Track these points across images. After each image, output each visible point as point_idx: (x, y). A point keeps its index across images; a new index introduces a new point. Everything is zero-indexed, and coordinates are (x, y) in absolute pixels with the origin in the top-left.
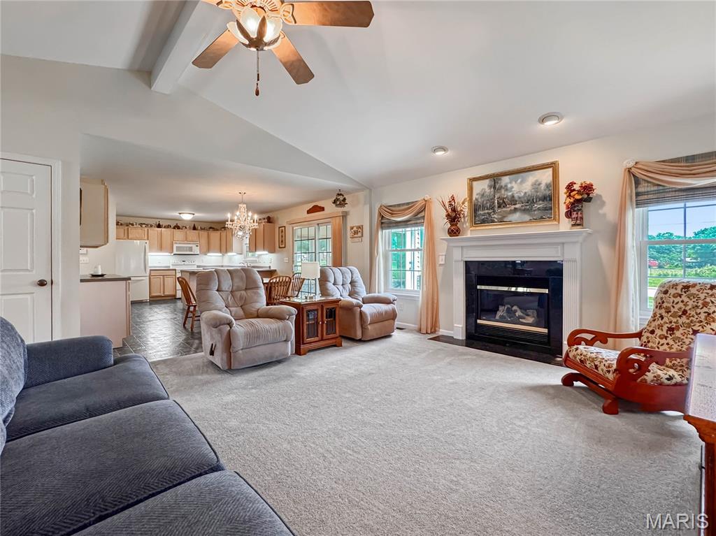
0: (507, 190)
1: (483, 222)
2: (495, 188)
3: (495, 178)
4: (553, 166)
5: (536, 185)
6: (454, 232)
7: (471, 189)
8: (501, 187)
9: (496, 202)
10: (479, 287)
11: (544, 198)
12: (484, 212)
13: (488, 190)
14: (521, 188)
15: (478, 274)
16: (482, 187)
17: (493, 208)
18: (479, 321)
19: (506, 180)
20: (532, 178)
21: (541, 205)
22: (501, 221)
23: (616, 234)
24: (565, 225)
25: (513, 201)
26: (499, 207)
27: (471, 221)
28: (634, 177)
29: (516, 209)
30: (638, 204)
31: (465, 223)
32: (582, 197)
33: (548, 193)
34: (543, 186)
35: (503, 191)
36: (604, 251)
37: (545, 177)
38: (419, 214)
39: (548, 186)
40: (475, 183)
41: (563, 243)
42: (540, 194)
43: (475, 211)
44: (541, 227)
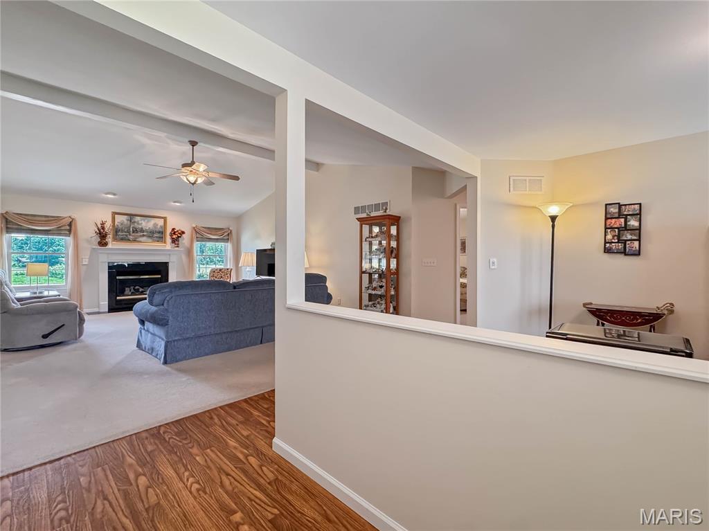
0: (138, 224)
1: (122, 239)
2: (131, 221)
3: (131, 216)
4: (165, 219)
5: (155, 225)
6: (103, 243)
7: (113, 219)
8: (135, 222)
9: (131, 229)
10: (117, 278)
11: (159, 232)
12: (127, 233)
13: (126, 222)
14: (148, 225)
15: (115, 271)
16: (119, 219)
17: (129, 232)
18: (118, 298)
19: (138, 219)
20: (153, 221)
21: (158, 235)
22: (135, 241)
23: (189, 252)
24: (168, 245)
25: (142, 230)
26: (133, 232)
27: (113, 238)
28: (196, 230)
29: (144, 235)
30: (198, 241)
31: (109, 239)
32: (176, 236)
33: (161, 230)
34: (159, 227)
35: (136, 224)
36: (184, 257)
37: (160, 222)
39: (161, 227)
40: (116, 216)
41: (170, 255)
42: (157, 230)
43: (116, 232)
44: (158, 246)
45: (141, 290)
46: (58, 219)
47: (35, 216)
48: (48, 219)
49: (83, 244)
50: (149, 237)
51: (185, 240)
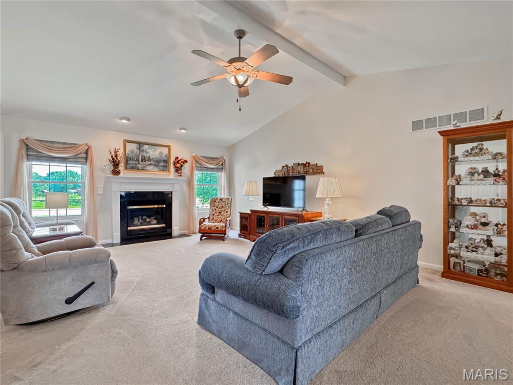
0: (146, 152)
1: (132, 168)
2: (140, 149)
3: (140, 144)
4: (168, 147)
5: (161, 154)
6: (116, 172)
7: (125, 147)
8: (143, 150)
9: (140, 158)
10: (129, 207)
11: (164, 161)
12: (136, 162)
13: (136, 150)
14: (154, 153)
15: (128, 199)
16: (131, 147)
17: (138, 161)
18: (129, 228)
19: (146, 147)
20: (159, 150)
21: (162, 164)
22: (143, 170)
23: (190, 182)
24: (172, 174)
25: (150, 160)
26: (142, 161)
27: (125, 166)
28: (196, 159)
29: (151, 164)
30: (197, 170)
31: (121, 167)
32: (179, 165)
33: (166, 159)
34: (164, 155)
35: (144, 153)
36: (185, 187)
37: (165, 151)
38: (79, 155)
39: (166, 156)
41: (173, 184)
42: (162, 159)
43: (127, 161)
44: (162, 175)
45: (148, 220)
46: (76, 146)
47: (54, 142)
48: (67, 146)
49: (97, 173)
50: (155, 165)
51: (186, 168)
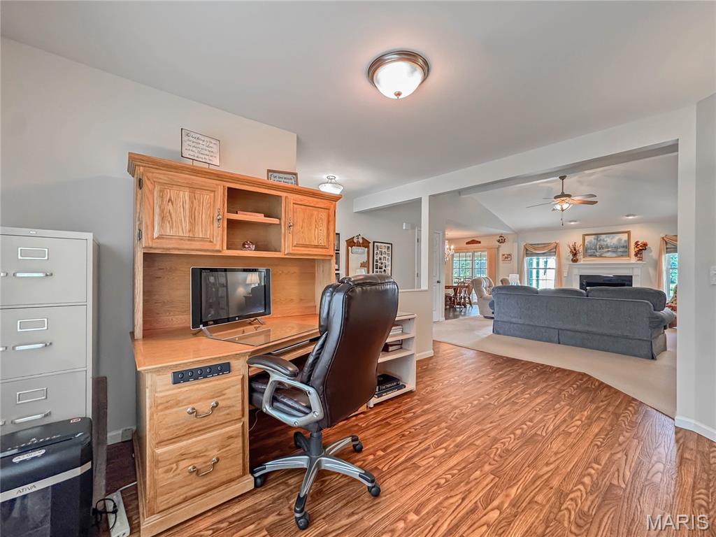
0: (604, 241)
1: (590, 256)
2: (597, 240)
3: (598, 235)
4: (628, 232)
5: (620, 240)
6: (575, 261)
7: (584, 240)
8: (600, 240)
9: (598, 246)
10: (587, 288)
11: (623, 247)
12: (591, 252)
13: (593, 241)
14: (612, 241)
15: (587, 281)
16: (590, 239)
17: (596, 250)
19: (603, 236)
20: (617, 237)
21: (623, 250)
22: (601, 256)
23: (657, 265)
24: (633, 260)
25: (608, 247)
26: (600, 249)
27: (584, 255)
28: (665, 241)
29: (609, 251)
30: (667, 252)
31: (580, 256)
32: (642, 249)
33: (625, 245)
34: (623, 241)
35: (602, 242)
36: (651, 271)
37: (624, 237)
38: (553, 250)
39: (625, 241)
40: (586, 237)
41: (633, 268)
42: (622, 245)
43: (586, 250)
44: (624, 260)
46: (549, 244)
47: (538, 244)
48: (545, 245)
49: (564, 261)
50: (614, 252)
51: (652, 253)
